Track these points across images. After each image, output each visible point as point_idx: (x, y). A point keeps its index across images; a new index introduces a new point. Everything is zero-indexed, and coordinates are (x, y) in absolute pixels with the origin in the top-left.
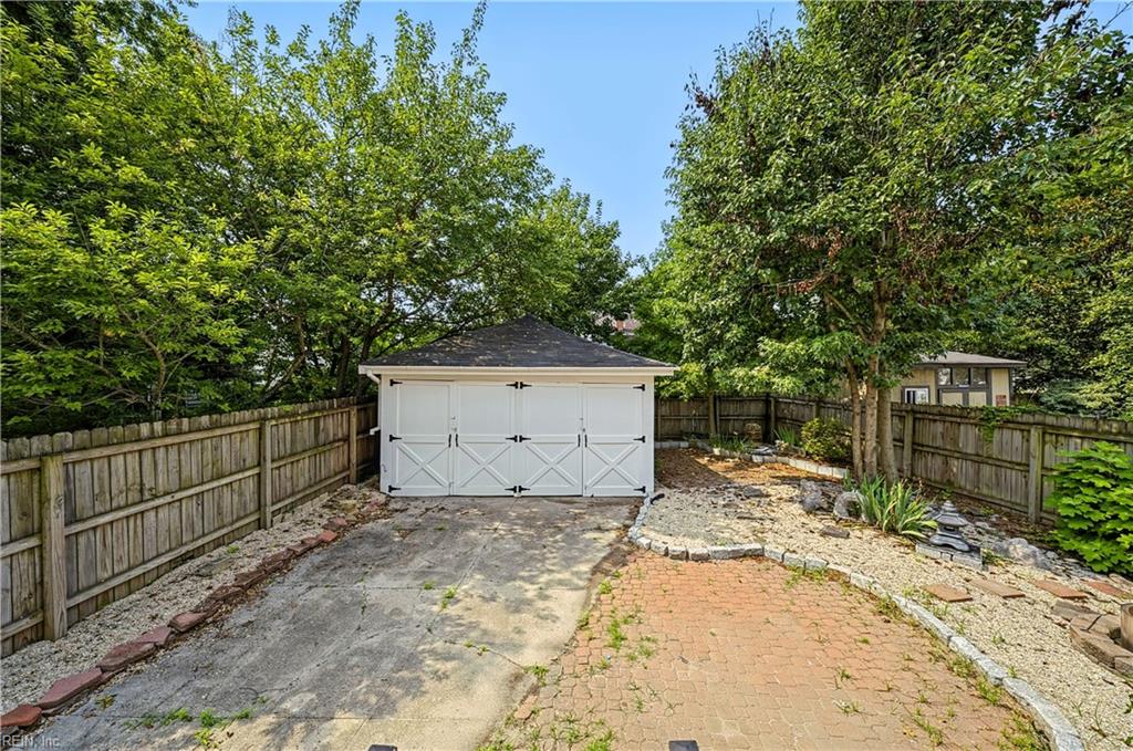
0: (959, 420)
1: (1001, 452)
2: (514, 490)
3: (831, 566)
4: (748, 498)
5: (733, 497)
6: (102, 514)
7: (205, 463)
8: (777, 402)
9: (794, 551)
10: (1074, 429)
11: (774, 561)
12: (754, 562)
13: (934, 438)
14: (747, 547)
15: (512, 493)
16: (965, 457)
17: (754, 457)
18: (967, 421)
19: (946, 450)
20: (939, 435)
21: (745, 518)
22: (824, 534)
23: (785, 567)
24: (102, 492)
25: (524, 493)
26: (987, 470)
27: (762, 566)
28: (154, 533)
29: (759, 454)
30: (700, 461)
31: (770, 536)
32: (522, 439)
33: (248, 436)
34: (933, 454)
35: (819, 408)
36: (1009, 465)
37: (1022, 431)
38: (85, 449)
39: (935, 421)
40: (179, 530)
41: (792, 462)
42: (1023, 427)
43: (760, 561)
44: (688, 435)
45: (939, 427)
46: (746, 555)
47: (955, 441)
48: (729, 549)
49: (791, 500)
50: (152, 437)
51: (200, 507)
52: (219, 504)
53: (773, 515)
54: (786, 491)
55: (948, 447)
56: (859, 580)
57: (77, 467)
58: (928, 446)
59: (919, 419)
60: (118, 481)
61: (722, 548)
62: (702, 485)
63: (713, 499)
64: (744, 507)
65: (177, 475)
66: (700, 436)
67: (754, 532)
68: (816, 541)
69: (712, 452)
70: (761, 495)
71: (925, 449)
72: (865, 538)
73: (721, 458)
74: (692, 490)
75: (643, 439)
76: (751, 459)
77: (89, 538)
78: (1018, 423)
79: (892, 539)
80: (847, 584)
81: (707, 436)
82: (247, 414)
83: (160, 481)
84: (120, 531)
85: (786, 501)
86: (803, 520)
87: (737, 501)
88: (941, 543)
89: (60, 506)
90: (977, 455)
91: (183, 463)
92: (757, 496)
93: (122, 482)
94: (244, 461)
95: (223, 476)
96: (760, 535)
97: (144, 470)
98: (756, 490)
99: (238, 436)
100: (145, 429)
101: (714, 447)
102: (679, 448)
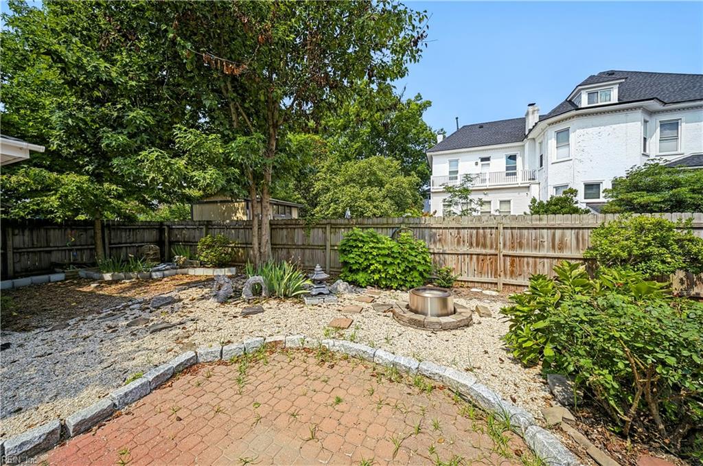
0: (294, 227)
1: (313, 241)
3: (269, 340)
4: (158, 308)
5: (137, 313)
8: (170, 229)
9: (229, 342)
10: (341, 224)
11: (211, 363)
12: (188, 377)
13: (282, 239)
14: (174, 363)
16: (298, 247)
17: (153, 274)
18: (298, 226)
19: (288, 245)
20: (285, 237)
21: (160, 330)
22: (245, 315)
23: (226, 364)
26: (307, 252)
27: (199, 378)
29: (158, 270)
30: (85, 289)
31: (198, 338)
34: (282, 248)
35: (208, 229)
36: (317, 247)
37: (322, 228)
39: (282, 228)
41: (191, 272)
42: (323, 226)
43: (196, 372)
45: (285, 232)
46: (174, 374)
47: (293, 239)
48: (150, 378)
49: (203, 298)
53: (191, 316)
54: (195, 292)
55: (289, 243)
56: (293, 341)
58: (279, 245)
59: (274, 229)
61: (138, 383)
62: (90, 312)
63: (110, 323)
64: (155, 319)
66: (81, 265)
67: (178, 340)
68: (241, 322)
69: (102, 278)
70: (172, 301)
71: (278, 246)
72: (274, 307)
73: (115, 281)
74: (71, 322)
76: (151, 276)
78: (321, 224)
79: (289, 302)
80: (285, 351)
81: (94, 264)
85: (199, 300)
86: (222, 310)
87: (145, 315)
88: (317, 293)
90: (304, 245)
92: (169, 303)
96: (186, 341)
98: (166, 298)
101: (103, 273)
102: (50, 282)
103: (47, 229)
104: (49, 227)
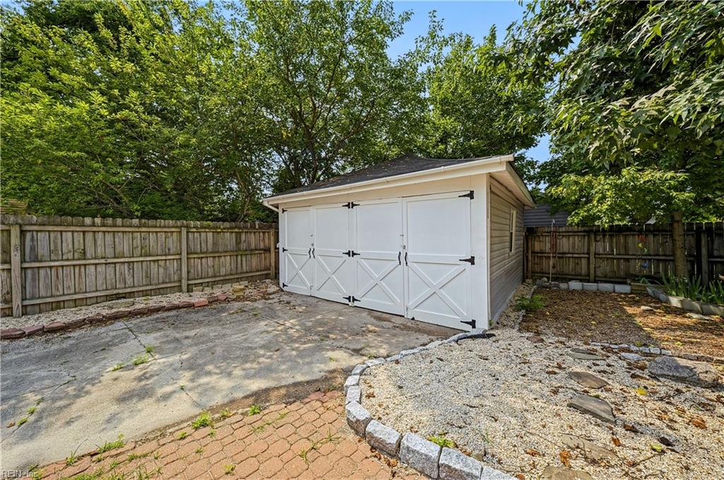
2: (349, 299)
6: (55, 261)
7: (135, 245)
15: (347, 302)
24: (56, 248)
25: (356, 303)
28: (94, 278)
32: (354, 254)
33: (172, 235)
38: (44, 225)
40: (114, 280)
44: (635, 278)
50: (93, 225)
51: (131, 271)
52: (147, 272)
57: (39, 234)
60: (68, 245)
65: (113, 249)
66: (654, 279)
69: (668, 301)
73: (679, 311)
75: (472, 261)
77: (46, 272)
82: (171, 222)
83: (99, 251)
84: (68, 272)
89: (17, 250)
91: (117, 243)
93: (70, 246)
94: (169, 249)
95: (150, 256)
97: (86, 242)
99: (163, 234)
100: (88, 220)
101: (671, 295)
102: (614, 292)
103: (626, 235)
104: (628, 233)
